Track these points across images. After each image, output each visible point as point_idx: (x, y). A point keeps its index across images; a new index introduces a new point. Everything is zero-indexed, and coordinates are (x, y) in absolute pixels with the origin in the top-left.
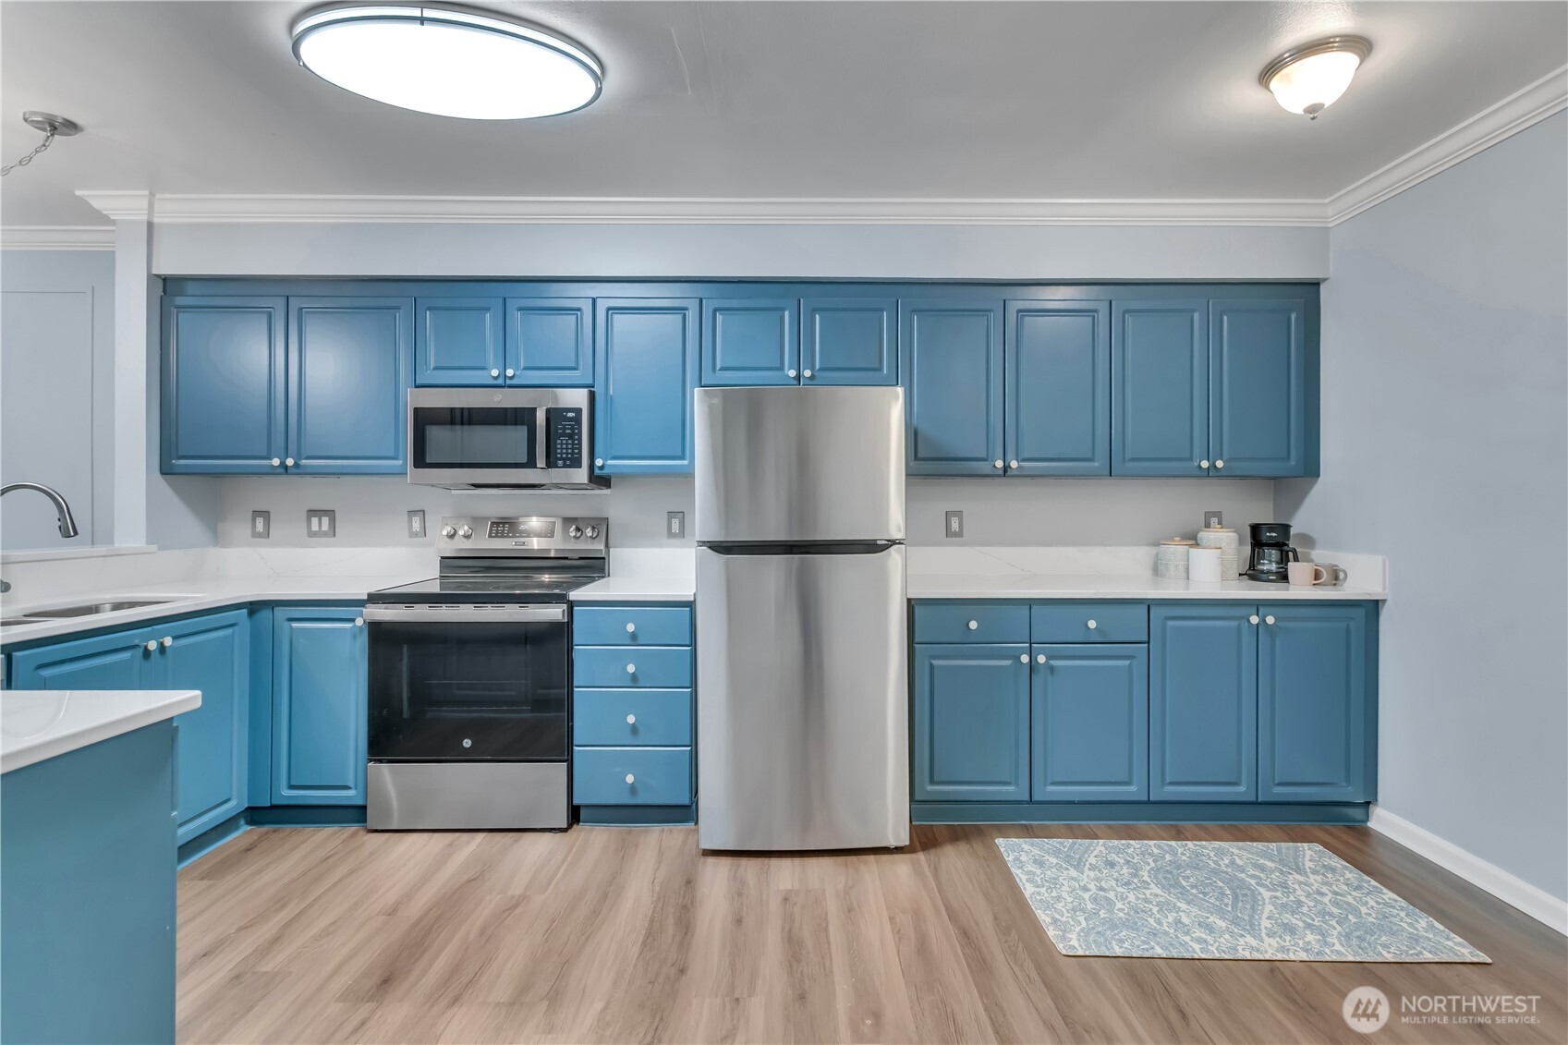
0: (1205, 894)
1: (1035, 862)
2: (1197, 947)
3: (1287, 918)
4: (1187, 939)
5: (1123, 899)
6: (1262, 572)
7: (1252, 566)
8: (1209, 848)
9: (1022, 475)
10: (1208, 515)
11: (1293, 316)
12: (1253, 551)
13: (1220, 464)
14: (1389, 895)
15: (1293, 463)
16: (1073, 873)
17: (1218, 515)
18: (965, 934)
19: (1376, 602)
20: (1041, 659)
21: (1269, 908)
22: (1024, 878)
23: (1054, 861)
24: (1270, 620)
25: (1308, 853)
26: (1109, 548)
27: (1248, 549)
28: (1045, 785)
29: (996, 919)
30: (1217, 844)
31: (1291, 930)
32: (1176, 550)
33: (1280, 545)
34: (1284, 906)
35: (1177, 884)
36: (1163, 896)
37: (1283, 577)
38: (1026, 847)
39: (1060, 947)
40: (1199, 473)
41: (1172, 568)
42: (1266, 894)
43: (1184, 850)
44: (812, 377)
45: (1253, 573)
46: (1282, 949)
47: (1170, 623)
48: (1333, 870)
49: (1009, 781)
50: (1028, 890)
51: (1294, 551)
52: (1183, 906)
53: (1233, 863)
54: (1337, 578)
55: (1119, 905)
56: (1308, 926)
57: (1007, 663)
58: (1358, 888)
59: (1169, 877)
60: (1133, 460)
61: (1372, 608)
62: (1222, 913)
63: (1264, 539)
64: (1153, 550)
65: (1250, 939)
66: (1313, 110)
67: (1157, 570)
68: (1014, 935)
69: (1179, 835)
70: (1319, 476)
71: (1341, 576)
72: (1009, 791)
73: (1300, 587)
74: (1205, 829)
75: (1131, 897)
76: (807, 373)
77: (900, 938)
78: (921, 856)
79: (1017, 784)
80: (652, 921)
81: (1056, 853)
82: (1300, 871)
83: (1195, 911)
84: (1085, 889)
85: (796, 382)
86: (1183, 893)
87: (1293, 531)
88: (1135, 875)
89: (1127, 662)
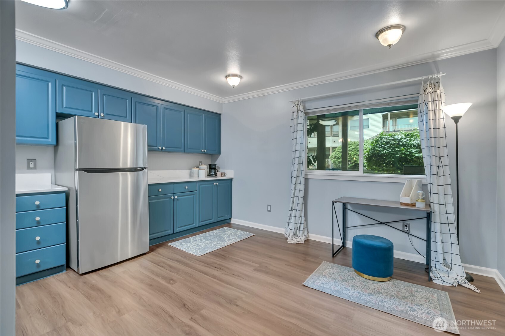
0: (215, 239)
1: (180, 245)
2: (219, 247)
3: (229, 238)
4: (217, 246)
5: (203, 245)
6: (211, 174)
7: (209, 173)
8: (211, 232)
9: (165, 151)
10: (200, 162)
11: (217, 120)
12: (209, 170)
13: (205, 151)
14: (240, 231)
15: (217, 151)
16: (190, 244)
17: (201, 162)
18: (177, 261)
19: (232, 179)
20: (176, 197)
21: (226, 238)
22: (181, 248)
23: (185, 243)
24: (217, 184)
25: (226, 229)
26: (181, 170)
27: (208, 170)
28: (177, 229)
29: (181, 256)
30: (211, 231)
31: (231, 240)
32: (196, 170)
33: (215, 169)
34: (227, 237)
35: (210, 240)
36: (209, 242)
37: (216, 175)
38: (177, 243)
39: (198, 255)
40: (201, 152)
41: (195, 174)
42: (224, 236)
43: (207, 234)
44: (103, 116)
45: (209, 175)
46: (231, 242)
47: (201, 186)
48: (231, 230)
49: (168, 229)
50: (184, 250)
51: (217, 170)
52: (212, 242)
53: (216, 234)
54: (224, 175)
55: (203, 246)
56: (232, 238)
57: (168, 199)
58: (235, 231)
59: (207, 238)
60: (189, 149)
61: (231, 180)
62: (220, 241)
63: (212, 167)
64: (190, 170)
65: (226, 243)
66: (234, 86)
67: (191, 175)
68: (187, 257)
69: (203, 232)
70: (220, 154)
71: (225, 174)
72: (170, 232)
73: (219, 177)
74: (207, 230)
75: (204, 244)
76: (102, 115)
77: (164, 267)
78: (152, 253)
79: (170, 230)
80: (83, 294)
81: (184, 242)
82: (226, 231)
83: (215, 242)
84: (194, 246)
85: (97, 117)
86: (212, 240)
87: (217, 166)
88: (202, 241)
89: (193, 196)
